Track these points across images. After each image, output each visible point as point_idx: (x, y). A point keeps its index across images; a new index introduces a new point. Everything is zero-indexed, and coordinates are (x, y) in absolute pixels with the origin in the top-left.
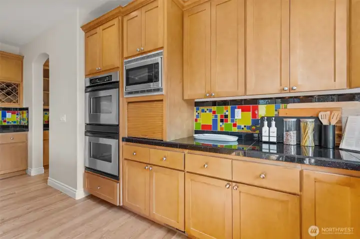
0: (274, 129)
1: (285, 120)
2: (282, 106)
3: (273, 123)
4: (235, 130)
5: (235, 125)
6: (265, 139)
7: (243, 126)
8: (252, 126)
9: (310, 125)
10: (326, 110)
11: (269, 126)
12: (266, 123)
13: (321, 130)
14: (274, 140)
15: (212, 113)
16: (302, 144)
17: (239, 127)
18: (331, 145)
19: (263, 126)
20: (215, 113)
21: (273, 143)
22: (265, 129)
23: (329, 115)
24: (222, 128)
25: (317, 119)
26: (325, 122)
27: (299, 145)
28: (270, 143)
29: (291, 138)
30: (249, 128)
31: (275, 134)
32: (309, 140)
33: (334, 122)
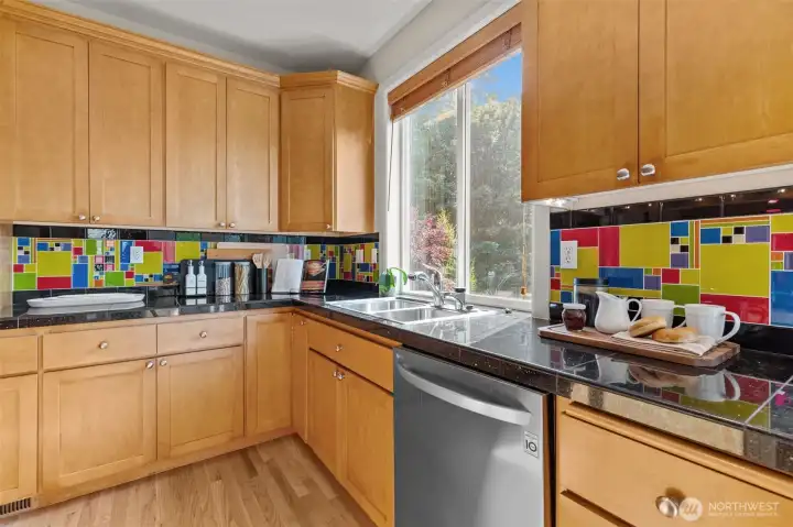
0: (203, 276)
1: (217, 263)
2: (210, 244)
3: (202, 269)
4: (132, 283)
5: (130, 275)
6: (190, 292)
7: (146, 276)
8: (165, 274)
9: (246, 269)
10: (260, 251)
11: (196, 272)
12: (191, 269)
13: (255, 274)
14: (203, 291)
15: (72, 253)
16: (237, 292)
17: (140, 278)
18: (264, 290)
19: (187, 273)
20: (81, 253)
21: (202, 296)
22: (191, 277)
23: (263, 256)
24: (98, 282)
25: (251, 261)
26: (259, 266)
27: (233, 294)
28: (197, 297)
29: (225, 286)
30: (161, 278)
31: (205, 284)
32: (244, 288)
33: (266, 266)
